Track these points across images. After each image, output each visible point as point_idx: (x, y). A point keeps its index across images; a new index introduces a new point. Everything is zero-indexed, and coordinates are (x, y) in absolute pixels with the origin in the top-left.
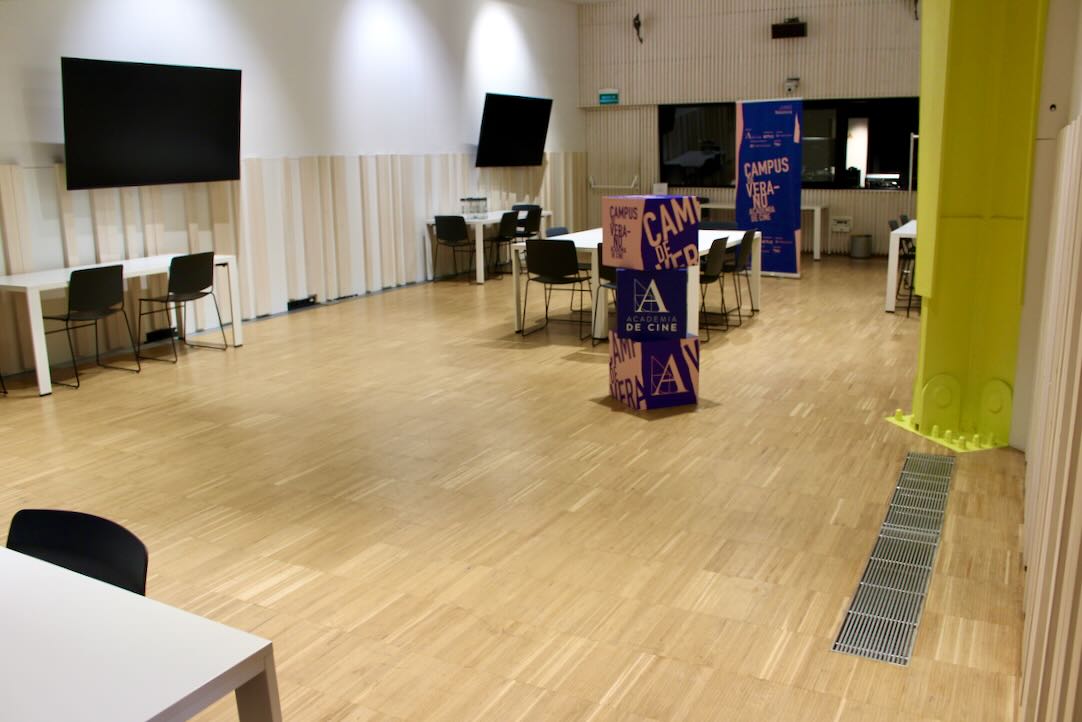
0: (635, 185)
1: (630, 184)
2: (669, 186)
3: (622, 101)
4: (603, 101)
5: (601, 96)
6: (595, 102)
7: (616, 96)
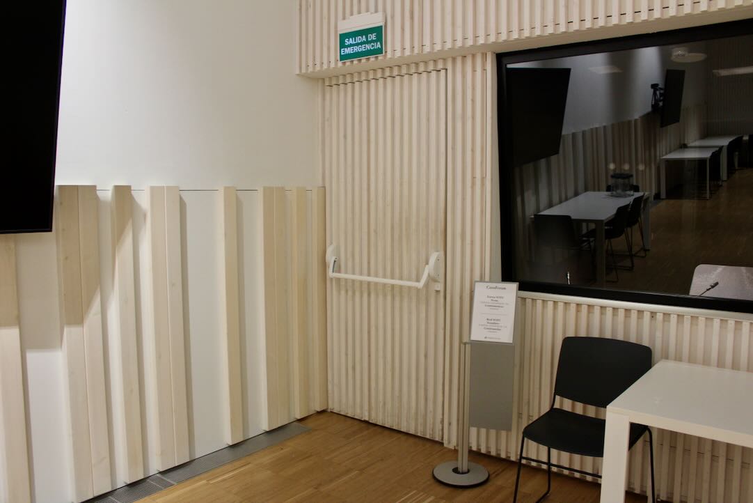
0: (432, 279)
1: (418, 280)
2: (521, 288)
3: (396, 46)
4: (348, 51)
5: (343, 37)
6: (329, 58)
7: (378, 31)
